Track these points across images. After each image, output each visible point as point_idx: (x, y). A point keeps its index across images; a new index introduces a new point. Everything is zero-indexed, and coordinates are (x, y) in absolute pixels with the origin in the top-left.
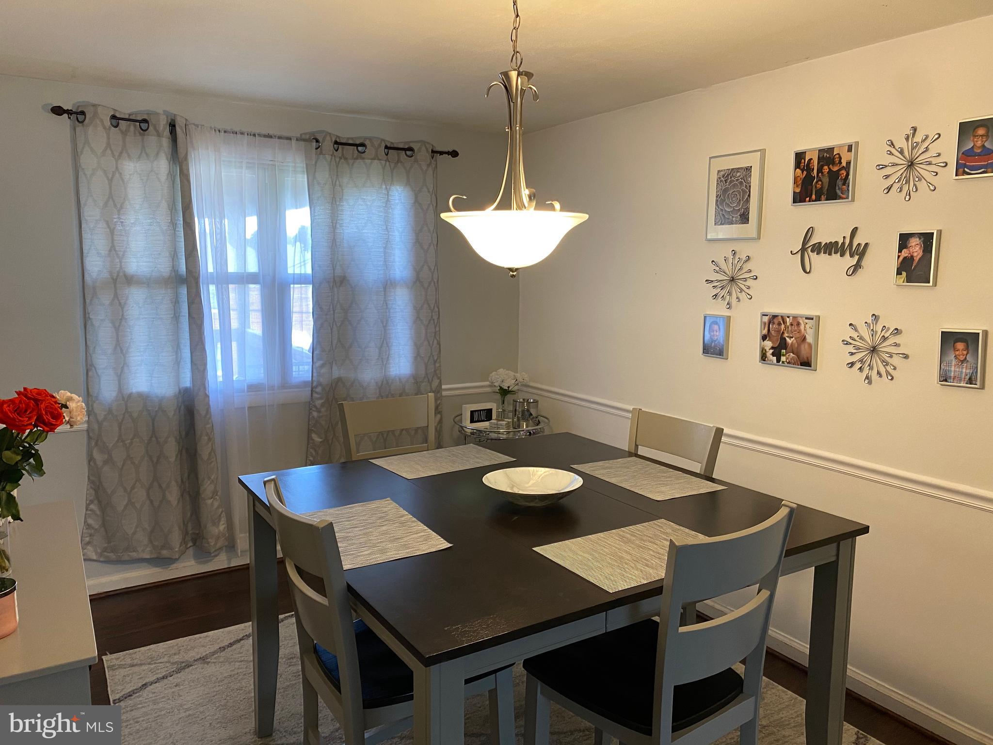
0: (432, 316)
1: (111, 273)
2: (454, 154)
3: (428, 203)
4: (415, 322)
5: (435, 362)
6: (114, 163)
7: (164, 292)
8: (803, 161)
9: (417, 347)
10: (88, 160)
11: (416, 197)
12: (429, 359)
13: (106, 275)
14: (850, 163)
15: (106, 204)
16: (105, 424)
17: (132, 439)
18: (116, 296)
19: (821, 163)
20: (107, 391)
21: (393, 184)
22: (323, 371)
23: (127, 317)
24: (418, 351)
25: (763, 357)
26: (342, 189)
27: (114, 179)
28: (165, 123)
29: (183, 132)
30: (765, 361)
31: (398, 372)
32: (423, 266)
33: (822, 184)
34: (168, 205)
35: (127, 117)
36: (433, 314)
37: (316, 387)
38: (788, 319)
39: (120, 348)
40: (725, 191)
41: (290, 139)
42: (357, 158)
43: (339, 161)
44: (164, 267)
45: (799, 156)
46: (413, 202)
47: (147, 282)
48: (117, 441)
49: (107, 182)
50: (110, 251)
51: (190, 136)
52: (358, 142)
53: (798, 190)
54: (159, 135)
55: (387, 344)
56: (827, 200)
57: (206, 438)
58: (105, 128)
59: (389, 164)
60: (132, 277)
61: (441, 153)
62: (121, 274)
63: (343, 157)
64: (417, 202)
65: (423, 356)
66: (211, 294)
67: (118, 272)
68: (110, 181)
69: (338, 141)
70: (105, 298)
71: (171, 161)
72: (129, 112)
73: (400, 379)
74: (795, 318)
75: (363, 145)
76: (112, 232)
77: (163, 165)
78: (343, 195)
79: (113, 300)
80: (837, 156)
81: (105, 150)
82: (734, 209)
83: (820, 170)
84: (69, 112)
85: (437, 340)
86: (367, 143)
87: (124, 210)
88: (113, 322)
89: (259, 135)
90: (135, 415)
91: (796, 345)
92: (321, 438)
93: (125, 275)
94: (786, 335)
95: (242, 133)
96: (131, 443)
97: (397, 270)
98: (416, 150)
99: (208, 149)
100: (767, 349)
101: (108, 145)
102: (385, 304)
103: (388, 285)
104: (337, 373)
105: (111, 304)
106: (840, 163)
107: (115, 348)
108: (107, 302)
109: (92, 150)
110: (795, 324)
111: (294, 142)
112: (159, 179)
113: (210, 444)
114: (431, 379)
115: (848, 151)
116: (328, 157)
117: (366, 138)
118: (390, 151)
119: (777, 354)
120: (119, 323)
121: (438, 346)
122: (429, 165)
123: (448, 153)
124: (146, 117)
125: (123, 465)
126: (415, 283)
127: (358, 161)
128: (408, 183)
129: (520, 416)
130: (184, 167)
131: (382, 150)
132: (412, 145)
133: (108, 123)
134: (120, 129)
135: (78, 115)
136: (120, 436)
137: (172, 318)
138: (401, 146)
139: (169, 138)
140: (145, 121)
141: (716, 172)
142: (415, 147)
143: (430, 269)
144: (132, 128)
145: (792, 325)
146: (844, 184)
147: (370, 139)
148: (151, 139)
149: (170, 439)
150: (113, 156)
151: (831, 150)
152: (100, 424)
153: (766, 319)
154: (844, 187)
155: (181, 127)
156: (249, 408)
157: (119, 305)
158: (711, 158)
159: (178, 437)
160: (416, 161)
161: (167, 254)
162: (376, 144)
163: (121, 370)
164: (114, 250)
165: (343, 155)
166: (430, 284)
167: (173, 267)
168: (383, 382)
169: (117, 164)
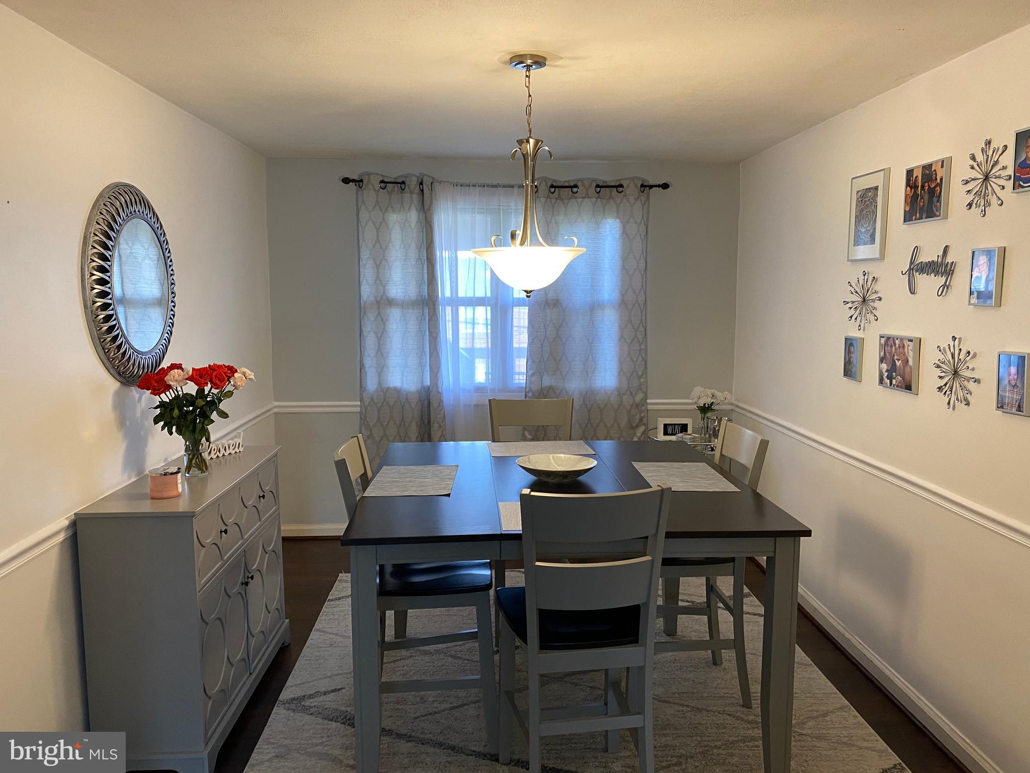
0: (636, 335)
1: (375, 297)
2: (665, 186)
3: (635, 232)
4: (620, 340)
5: (640, 377)
6: (382, 215)
7: (412, 312)
8: (912, 178)
9: (621, 362)
10: (364, 215)
11: (624, 228)
12: (632, 374)
13: (372, 298)
14: (942, 178)
15: (374, 246)
16: (369, 408)
17: (389, 422)
18: (379, 314)
19: (924, 180)
20: (371, 384)
21: (605, 218)
22: (533, 379)
23: (388, 330)
24: (621, 367)
25: (881, 381)
26: (558, 226)
27: (381, 227)
28: (415, 183)
29: (429, 189)
30: (882, 384)
31: (603, 385)
32: (627, 290)
33: (924, 201)
34: (417, 245)
35: (392, 180)
36: (637, 333)
37: (528, 392)
38: (897, 341)
39: (381, 353)
40: (862, 211)
41: (512, 187)
42: (571, 198)
43: (555, 203)
44: (412, 292)
45: (910, 173)
46: (621, 232)
47: (403, 305)
48: (377, 422)
49: (375, 230)
50: (376, 281)
51: (434, 191)
52: (572, 184)
53: (907, 209)
54: (411, 193)
55: (592, 358)
56: (927, 218)
57: (437, 425)
58: (375, 190)
59: (601, 201)
60: (393, 300)
61: (651, 187)
62: (384, 298)
63: (559, 197)
64: (625, 233)
65: (625, 371)
66: (447, 313)
67: (382, 296)
68: (378, 230)
69: (555, 184)
70: (371, 316)
71: (420, 211)
72: (395, 177)
73: (605, 391)
74: (902, 340)
75: (576, 186)
76: (378, 267)
77: (413, 215)
78: (558, 231)
79: (377, 317)
80: (934, 172)
81: (375, 206)
82: (866, 230)
83: (923, 187)
84: (353, 181)
85: (642, 357)
86: (579, 184)
87: (389, 250)
88: (376, 333)
89: (488, 186)
90: (391, 404)
91: (902, 368)
92: (531, 436)
93: (387, 299)
94: (896, 357)
95: (474, 186)
96: (388, 425)
97: (606, 293)
98: (625, 186)
99: (447, 200)
100: (884, 371)
101: (377, 203)
102: (591, 324)
103: (594, 307)
104: (547, 381)
105: (375, 320)
106: (936, 179)
107: (377, 353)
108: (372, 319)
109: (366, 208)
110: (901, 346)
111: (516, 189)
112: (410, 226)
113: (440, 431)
114: (634, 393)
115: (942, 167)
116: (543, 200)
117: (578, 180)
118: (602, 189)
119: (890, 378)
120: (381, 335)
121: (643, 363)
122: (636, 199)
123: (659, 186)
124: (404, 179)
125: (380, 441)
126: (620, 304)
127: (572, 200)
128: (618, 216)
129: (711, 432)
130: (428, 216)
131: (592, 190)
132: (622, 182)
133: (377, 186)
134: (387, 190)
135: (359, 182)
136: (379, 418)
137: (417, 331)
138: (613, 184)
139: (419, 194)
140: (403, 183)
141: (856, 192)
142: (625, 184)
143: (634, 292)
144: (396, 189)
145: (899, 347)
146: (938, 202)
147: (582, 180)
148: (407, 195)
149: (412, 424)
150: (381, 209)
151: (930, 165)
152: (366, 409)
153: (883, 341)
154: (938, 204)
155: (427, 186)
156: (475, 405)
157: (382, 321)
158: (853, 179)
159: (419, 423)
160: (625, 196)
161: (415, 283)
162: (587, 183)
163: (381, 370)
164: (380, 281)
165: (559, 195)
166: (634, 305)
167: (420, 293)
168: (587, 392)
169: (383, 216)
